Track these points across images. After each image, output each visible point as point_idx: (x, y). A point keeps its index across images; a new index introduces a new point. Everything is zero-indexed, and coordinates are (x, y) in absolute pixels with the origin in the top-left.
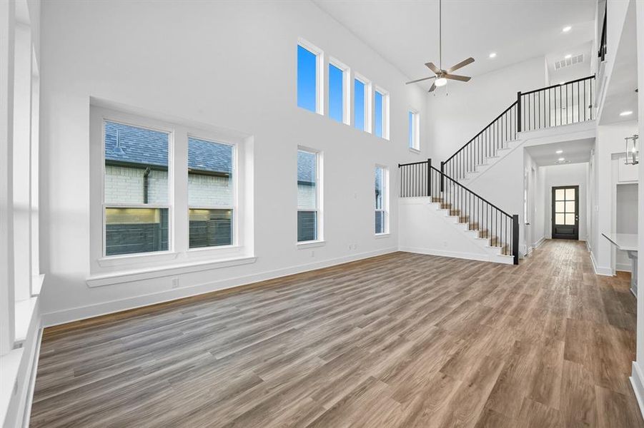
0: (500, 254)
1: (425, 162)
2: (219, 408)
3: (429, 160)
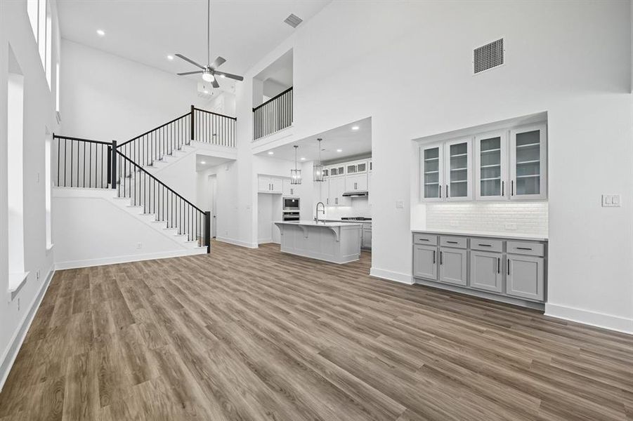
0: (196, 247)
2: (473, 384)
3: (115, 142)
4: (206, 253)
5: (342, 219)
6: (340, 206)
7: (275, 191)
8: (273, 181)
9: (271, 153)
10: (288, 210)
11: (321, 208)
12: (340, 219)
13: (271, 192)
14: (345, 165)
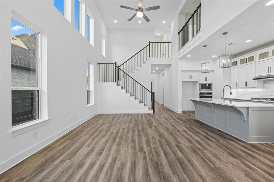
0: (148, 109)
1: (114, 64)
3: (116, 63)
4: (153, 113)
5: (253, 99)
6: (248, 88)
7: (194, 79)
8: (192, 74)
9: (189, 56)
10: (204, 91)
11: (227, 89)
12: (250, 99)
13: (191, 80)
14: (256, 54)
